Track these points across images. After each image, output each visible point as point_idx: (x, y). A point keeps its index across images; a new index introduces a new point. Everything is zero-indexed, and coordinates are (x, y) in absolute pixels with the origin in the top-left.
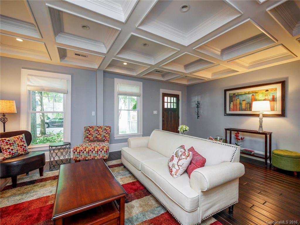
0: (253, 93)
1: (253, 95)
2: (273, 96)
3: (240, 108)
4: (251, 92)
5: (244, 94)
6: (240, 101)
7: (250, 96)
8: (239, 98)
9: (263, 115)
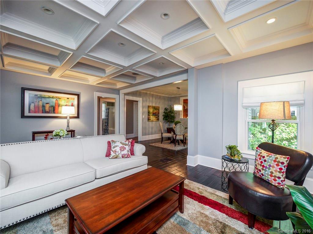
0: (57, 98)
1: (57, 100)
2: (72, 103)
3: (43, 110)
4: (55, 97)
5: (48, 98)
6: (43, 103)
7: (54, 100)
8: (41, 100)
9: (70, 117)
